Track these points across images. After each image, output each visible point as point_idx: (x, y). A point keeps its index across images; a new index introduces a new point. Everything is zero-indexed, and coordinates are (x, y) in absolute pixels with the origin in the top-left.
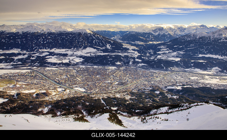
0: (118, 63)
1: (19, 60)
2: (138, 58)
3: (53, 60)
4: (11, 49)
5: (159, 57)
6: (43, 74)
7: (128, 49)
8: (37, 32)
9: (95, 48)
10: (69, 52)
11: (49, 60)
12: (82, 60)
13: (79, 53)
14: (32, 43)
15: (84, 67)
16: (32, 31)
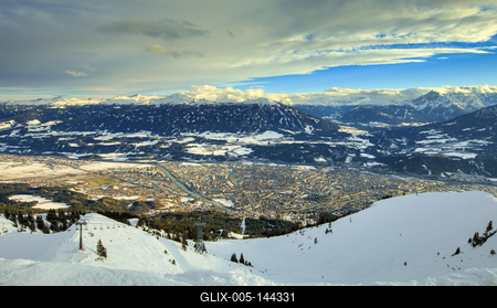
0: (321, 159)
1: (141, 148)
2: (366, 151)
3: (199, 150)
4: (138, 131)
5: (418, 150)
6: (170, 172)
7: (350, 135)
8: (184, 105)
9: (280, 132)
10: (231, 138)
11: (191, 151)
12: (250, 150)
13: (249, 140)
14: (172, 122)
15: (250, 163)
16: (176, 102)
